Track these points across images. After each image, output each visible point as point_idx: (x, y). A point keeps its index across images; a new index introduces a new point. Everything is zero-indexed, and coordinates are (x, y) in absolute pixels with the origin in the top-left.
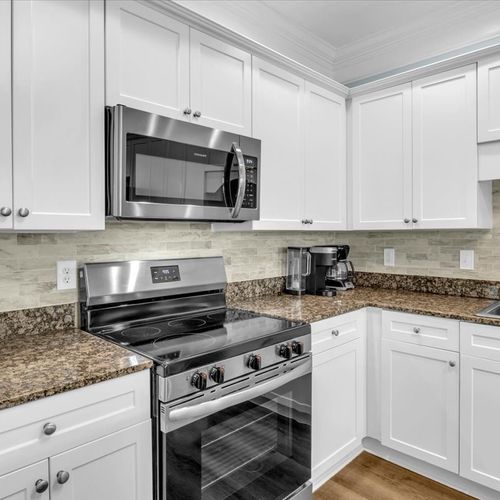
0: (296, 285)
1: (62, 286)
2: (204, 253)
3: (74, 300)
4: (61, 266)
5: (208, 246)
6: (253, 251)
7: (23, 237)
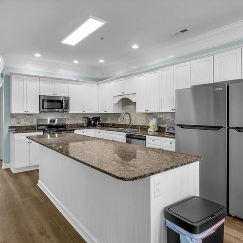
0: (85, 125)
1: (34, 122)
2: (62, 118)
3: (36, 125)
4: (34, 119)
5: (63, 116)
6: (75, 118)
7: (28, 114)
